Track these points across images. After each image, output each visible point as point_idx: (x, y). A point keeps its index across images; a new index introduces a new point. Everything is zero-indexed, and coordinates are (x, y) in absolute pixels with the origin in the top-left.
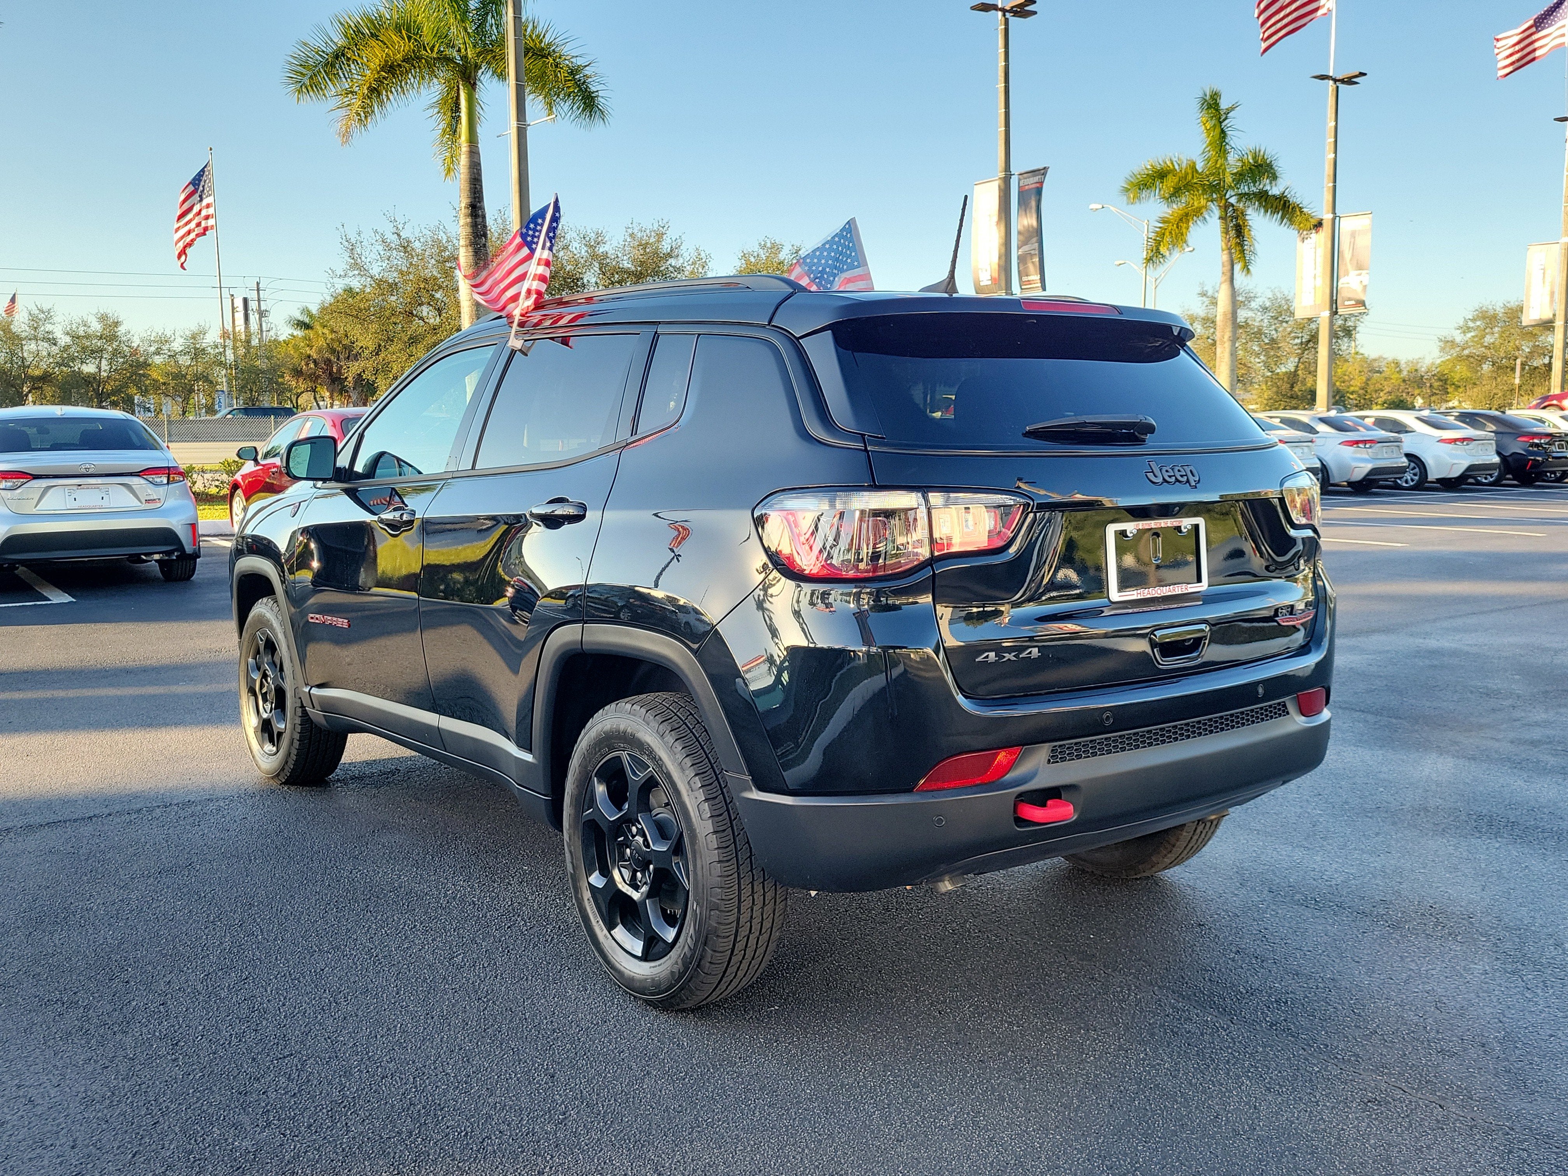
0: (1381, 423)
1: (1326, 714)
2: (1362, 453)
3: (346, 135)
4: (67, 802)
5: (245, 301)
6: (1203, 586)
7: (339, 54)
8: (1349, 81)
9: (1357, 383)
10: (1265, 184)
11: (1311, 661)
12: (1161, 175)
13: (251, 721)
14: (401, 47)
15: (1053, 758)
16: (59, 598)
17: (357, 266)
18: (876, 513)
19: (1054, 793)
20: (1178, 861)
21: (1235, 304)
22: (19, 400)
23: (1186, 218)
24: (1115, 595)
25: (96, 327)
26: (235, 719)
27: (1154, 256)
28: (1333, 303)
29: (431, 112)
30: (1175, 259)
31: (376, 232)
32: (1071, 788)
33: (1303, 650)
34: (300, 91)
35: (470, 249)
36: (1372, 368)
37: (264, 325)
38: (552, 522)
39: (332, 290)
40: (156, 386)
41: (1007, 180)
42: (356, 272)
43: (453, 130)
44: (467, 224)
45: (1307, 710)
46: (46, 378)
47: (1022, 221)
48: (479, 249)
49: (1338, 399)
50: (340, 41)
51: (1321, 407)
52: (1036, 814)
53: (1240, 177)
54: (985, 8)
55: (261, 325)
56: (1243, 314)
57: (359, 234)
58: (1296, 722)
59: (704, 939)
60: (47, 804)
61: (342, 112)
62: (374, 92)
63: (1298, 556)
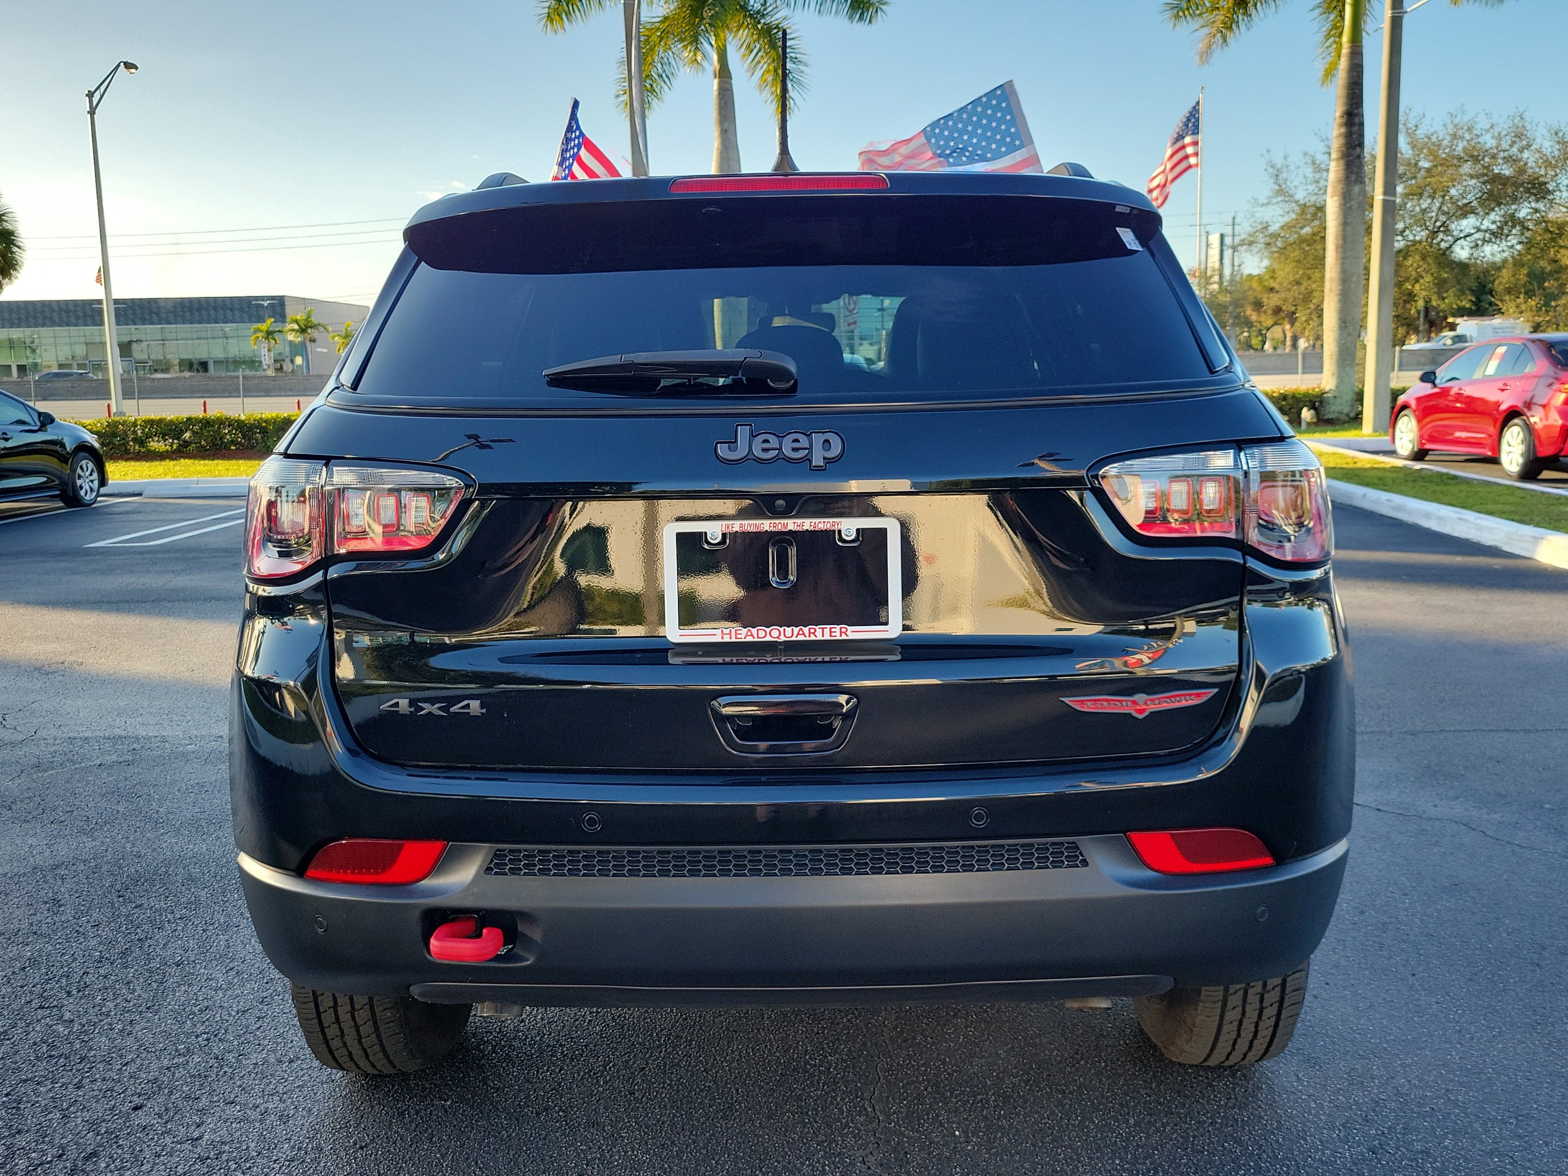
3: (1206, 54)
5: (1222, 236)
17: (1282, 192)
29: (1318, 11)
31: (1306, 154)
34: (1177, 16)
35: (1342, 163)
37: (1236, 259)
39: (1252, 220)
42: (1280, 199)
43: (1337, 30)
44: (1340, 135)
48: (1352, 161)
55: (1233, 259)
57: (1285, 158)
61: (1206, 31)
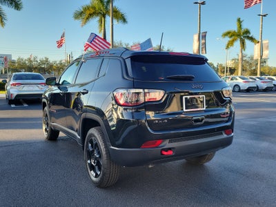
0: (269, 78)
1: (233, 134)
2: (265, 84)
3: (82, 26)
4: (10, 142)
5: (69, 55)
6: (205, 109)
7: (82, 12)
8: (265, 16)
9: (267, 72)
10: (248, 35)
11: (229, 124)
12: (229, 33)
13: (44, 128)
14: (92, 11)
15: (170, 142)
16: (26, 105)
18: (136, 93)
19: (170, 149)
20: (207, 162)
21: (243, 57)
22: (32, 71)
23: (233, 41)
24: (185, 110)
25: (44, 59)
26: (42, 128)
27: (227, 47)
28: (261, 57)
30: (231, 48)
32: (173, 148)
33: (227, 122)
34: (75, 19)
36: (270, 68)
38: (84, 93)
40: (54, 70)
41: (199, 34)
45: (228, 134)
46: (36, 68)
47: (203, 41)
49: (262, 74)
50: (82, 10)
51: (259, 76)
52: (165, 153)
53: (244, 33)
54: (196, 3)
56: (245, 59)
58: (225, 136)
59: (104, 175)
60: (6, 142)
61: (82, 22)
62: (87, 18)
63: (227, 103)
